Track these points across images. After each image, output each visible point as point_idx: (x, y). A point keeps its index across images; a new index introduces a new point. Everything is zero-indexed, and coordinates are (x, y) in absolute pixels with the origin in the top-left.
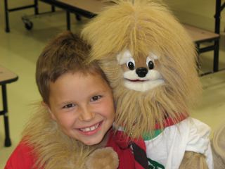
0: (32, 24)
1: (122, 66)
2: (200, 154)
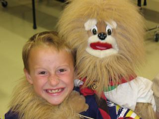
0: (6, 2)
1: (88, 32)
2: (148, 103)
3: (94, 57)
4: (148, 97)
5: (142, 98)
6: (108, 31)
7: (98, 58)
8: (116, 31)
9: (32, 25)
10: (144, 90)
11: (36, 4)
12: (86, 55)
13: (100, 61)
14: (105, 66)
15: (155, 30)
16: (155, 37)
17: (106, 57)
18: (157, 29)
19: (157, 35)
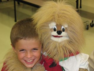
3: (55, 41)
4: (86, 65)
5: (82, 65)
7: (57, 42)
9: (14, 19)
10: (83, 61)
11: (16, 7)
12: (51, 41)
13: (59, 44)
14: (62, 47)
15: (87, 23)
17: (62, 41)
18: (88, 22)
19: (88, 26)
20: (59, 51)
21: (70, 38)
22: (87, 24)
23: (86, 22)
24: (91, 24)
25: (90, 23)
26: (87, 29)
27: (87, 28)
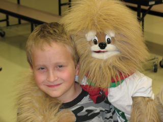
6: (107, 39)
8: (115, 39)
16: (154, 68)
18: (156, 60)
19: (156, 66)
20: (105, 73)
21: (121, 52)
22: (154, 62)
23: (153, 59)
24: (161, 62)
25: (159, 62)
26: (155, 71)
27: (155, 69)
